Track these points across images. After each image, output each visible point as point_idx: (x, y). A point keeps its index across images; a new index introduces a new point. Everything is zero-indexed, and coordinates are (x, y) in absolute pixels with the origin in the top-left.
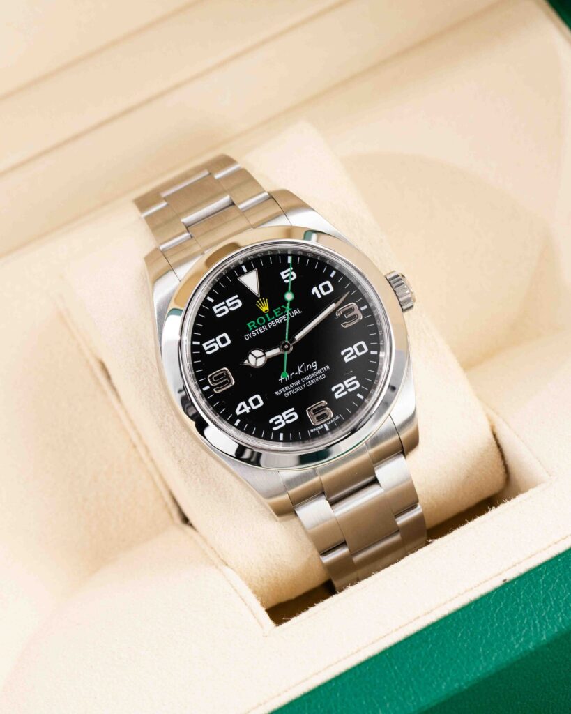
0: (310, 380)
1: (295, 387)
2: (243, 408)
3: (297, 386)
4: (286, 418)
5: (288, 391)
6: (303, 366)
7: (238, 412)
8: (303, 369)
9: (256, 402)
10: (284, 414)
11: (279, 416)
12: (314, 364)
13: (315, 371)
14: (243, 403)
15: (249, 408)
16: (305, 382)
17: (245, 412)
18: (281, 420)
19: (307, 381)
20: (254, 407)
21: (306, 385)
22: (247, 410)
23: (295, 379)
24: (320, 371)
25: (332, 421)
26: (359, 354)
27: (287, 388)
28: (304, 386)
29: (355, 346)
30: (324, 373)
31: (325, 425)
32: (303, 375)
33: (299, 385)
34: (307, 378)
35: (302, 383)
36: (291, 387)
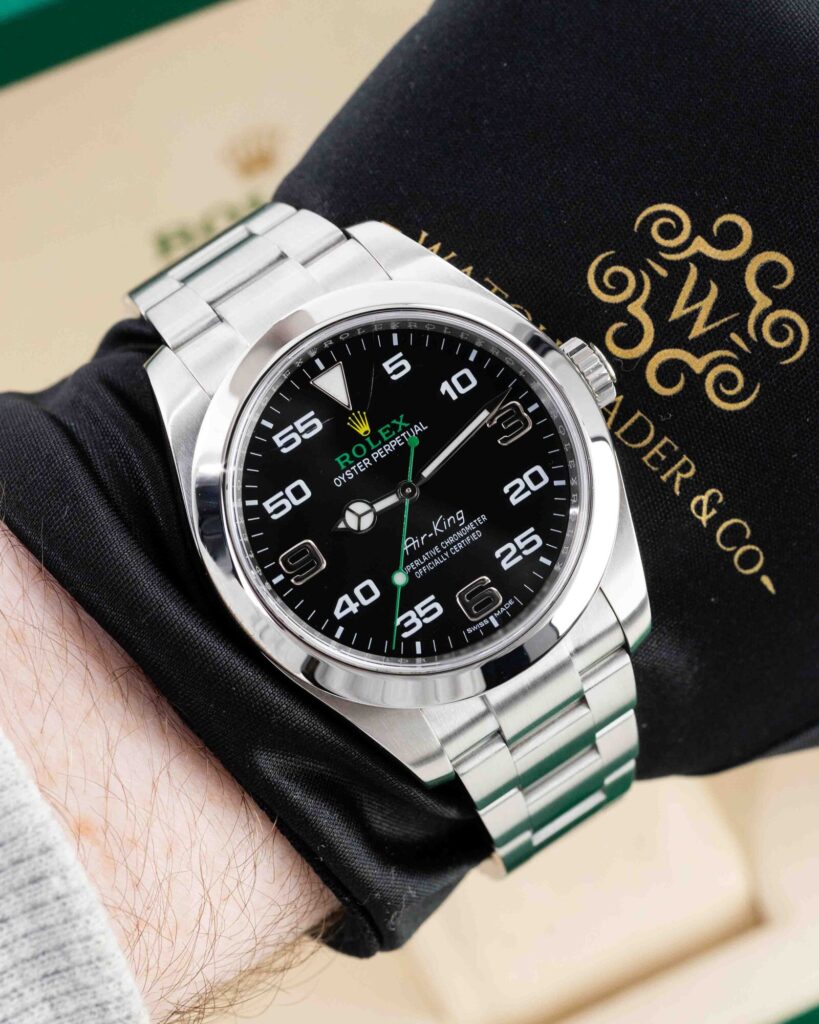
0: (455, 543)
1: (431, 559)
2: (346, 606)
3: (435, 557)
4: (422, 614)
5: (421, 567)
6: (442, 521)
7: (339, 614)
8: (441, 526)
9: (367, 592)
10: (418, 608)
11: (410, 613)
12: (460, 515)
13: (463, 526)
14: (346, 598)
15: (357, 604)
16: (448, 549)
17: (351, 613)
18: (414, 619)
19: (451, 546)
20: (365, 602)
21: (450, 554)
22: (353, 608)
23: (430, 544)
24: (471, 526)
25: (503, 610)
26: (534, 488)
27: (417, 562)
28: (446, 554)
29: (526, 476)
30: (479, 527)
31: (492, 618)
32: (444, 536)
33: (438, 555)
34: (451, 540)
35: (443, 551)
36: (425, 559)
